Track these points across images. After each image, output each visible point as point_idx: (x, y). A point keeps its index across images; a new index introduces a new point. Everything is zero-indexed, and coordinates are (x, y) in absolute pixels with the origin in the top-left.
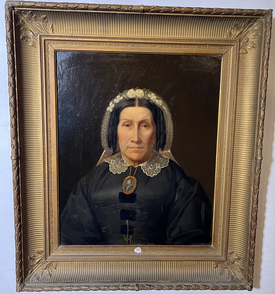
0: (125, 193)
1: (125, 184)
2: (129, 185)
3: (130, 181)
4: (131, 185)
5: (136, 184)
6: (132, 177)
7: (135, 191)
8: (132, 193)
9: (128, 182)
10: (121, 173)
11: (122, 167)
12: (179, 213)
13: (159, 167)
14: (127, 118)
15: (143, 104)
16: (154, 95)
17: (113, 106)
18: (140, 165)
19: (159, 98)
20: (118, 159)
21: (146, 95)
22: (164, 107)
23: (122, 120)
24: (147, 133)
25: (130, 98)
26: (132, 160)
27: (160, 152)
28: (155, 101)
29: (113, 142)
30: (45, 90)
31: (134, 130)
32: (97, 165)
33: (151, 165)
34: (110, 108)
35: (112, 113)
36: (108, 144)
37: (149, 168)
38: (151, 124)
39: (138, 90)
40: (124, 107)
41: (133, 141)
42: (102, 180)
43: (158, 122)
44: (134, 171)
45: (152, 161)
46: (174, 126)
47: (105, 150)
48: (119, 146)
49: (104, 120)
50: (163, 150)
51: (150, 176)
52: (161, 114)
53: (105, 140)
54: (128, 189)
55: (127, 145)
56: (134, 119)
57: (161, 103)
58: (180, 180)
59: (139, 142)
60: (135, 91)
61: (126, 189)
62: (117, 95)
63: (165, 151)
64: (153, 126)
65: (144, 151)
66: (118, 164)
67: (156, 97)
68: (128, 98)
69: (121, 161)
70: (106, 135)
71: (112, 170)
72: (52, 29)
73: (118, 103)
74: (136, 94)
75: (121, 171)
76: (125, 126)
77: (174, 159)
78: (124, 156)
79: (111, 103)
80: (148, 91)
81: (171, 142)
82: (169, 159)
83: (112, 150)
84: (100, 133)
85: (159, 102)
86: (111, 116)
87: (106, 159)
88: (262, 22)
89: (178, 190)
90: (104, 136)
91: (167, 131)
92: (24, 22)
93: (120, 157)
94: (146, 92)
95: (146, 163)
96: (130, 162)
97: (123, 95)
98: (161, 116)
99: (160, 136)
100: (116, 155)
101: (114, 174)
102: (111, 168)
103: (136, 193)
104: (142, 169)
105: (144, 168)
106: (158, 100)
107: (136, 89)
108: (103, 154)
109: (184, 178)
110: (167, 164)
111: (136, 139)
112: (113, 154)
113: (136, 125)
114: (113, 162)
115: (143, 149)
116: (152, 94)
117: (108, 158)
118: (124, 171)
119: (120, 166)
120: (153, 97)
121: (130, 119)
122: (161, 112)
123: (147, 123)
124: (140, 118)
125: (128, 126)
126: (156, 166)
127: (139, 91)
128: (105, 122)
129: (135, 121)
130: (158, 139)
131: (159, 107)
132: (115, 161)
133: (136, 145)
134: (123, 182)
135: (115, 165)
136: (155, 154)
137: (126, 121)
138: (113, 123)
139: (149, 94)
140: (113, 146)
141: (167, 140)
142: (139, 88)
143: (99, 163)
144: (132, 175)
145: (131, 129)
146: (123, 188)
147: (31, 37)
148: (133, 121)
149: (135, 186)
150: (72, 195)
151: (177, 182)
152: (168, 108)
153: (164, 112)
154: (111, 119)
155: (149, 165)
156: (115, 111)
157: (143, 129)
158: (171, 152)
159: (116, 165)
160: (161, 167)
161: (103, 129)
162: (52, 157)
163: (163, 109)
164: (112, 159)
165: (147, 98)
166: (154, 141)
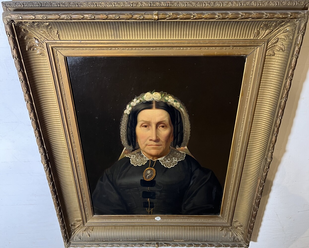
0: (145, 180)
1: (145, 173)
2: (149, 174)
3: (150, 171)
4: (150, 174)
5: (155, 173)
6: (151, 168)
7: (154, 178)
8: (152, 180)
9: (148, 172)
10: (141, 165)
11: (142, 160)
12: (193, 193)
13: (176, 160)
14: (145, 120)
15: (160, 106)
16: (171, 97)
17: (130, 109)
18: (158, 159)
19: (177, 100)
20: (138, 155)
21: (163, 98)
22: (182, 109)
23: (140, 121)
24: (164, 132)
25: (147, 101)
26: (151, 155)
27: (177, 148)
28: (173, 104)
29: (132, 141)
30: (61, 98)
31: (152, 130)
32: (119, 159)
33: (169, 159)
34: (128, 111)
35: (129, 115)
36: (128, 142)
37: (167, 161)
38: (169, 125)
39: (154, 93)
40: (141, 109)
41: (151, 140)
42: (125, 171)
43: (176, 122)
44: (153, 164)
45: (169, 156)
46: (191, 126)
47: (126, 147)
48: (138, 144)
49: (123, 122)
50: (180, 147)
51: (168, 167)
52: (178, 115)
53: (125, 139)
54: (148, 178)
55: (145, 143)
56: (152, 120)
57: (178, 105)
58: (195, 170)
59: (157, 140)
60: (152, 94)
61: (146, 177)
62: (134, 99)
63: (182, 148)
64: (170, 126)
65: (162, 148)
66: (138, 158)
67: (174, 100)
68: (145, 101)
69: (141, 156)
70: (125, 135)
71: (133, 163)
72: (58, 35)
73: (135, 106)
74: (153, 97)
75: (141, 164)
76: (143, 127)
77: (190, 153)
78: (143, 152)
79: (128, 106)
80: (165, 94)
81: (188, 140)
82: (186, 154)
83: (132, 147)
84: (120, 133)
85: (177, 105)
86: (129, 118)
87: (127, 154)
88: (295, 24)
89: (193, 177)
90: (124, 136)
91: (185, 130)
92: (27, 31)
93: (140, 153)
94: (163, 95)
95: (164, 157)
96: (149, 156)
97: (139, 98)
98: (179, 117)
99: (177, 135)
100: (135, 152)
101: (135, 166)
102: (132, 162)
103: (155, 180)
104: (160, 162)
105: (163, 162)
106: (175, 103)
107: (153, 93)
108: (124, 150)
109: (199, 169)
110: (183, 158)
111: (154, 138)
112: (133, 151)
113: (154, 126)
114: (133, 157)
115: (161, 146)
116: (170, 97)
117: (129, 154)
118: (144, 164)
119: (140, 160)
120: (170, 99)
121: (148, 120)
122: (178, 114)
123: (164, 124)
124: (158, 120)
125: (146, 126)
126: (173, 160)
127: (156, 94)
128: (124, 124)
129: (152, 122)
130: (175, 138)
131: (177, 109)
132: (135, 156)
133: (154, 143)
134: (144, 172)
135: (135, 159)
136: (172, 150)
137: (144, 122)
138: (131, 124)
139: (166, 97)
140: (132, 144)
141: (184, 138)
142: (156, 92)
143: (121, 157)
144: (151, 166)
145: (149, 129)
146: (144, 176)
147: (38, 45)
148: (151, 123)
149: (154, 175)
150: (99, 182)
151: (192, 172)
152: (186, 109)
153: (181, 113)
154: (129, 121)
155: (167, 159)
156: (132, 113)
157: (161, 129)
158: (187, 149)
159: (137, 159)
160: (178, 160)
161: (121, 130)
162: (77, 154)
163: (181, 111)
164: (133, 154)
165: (164, 101)
166: (172, 139)
